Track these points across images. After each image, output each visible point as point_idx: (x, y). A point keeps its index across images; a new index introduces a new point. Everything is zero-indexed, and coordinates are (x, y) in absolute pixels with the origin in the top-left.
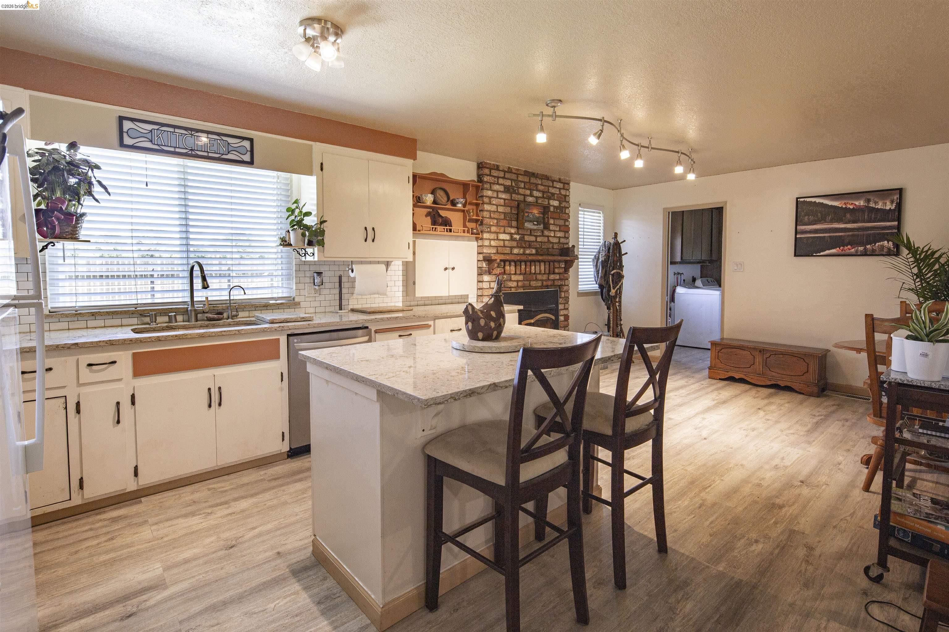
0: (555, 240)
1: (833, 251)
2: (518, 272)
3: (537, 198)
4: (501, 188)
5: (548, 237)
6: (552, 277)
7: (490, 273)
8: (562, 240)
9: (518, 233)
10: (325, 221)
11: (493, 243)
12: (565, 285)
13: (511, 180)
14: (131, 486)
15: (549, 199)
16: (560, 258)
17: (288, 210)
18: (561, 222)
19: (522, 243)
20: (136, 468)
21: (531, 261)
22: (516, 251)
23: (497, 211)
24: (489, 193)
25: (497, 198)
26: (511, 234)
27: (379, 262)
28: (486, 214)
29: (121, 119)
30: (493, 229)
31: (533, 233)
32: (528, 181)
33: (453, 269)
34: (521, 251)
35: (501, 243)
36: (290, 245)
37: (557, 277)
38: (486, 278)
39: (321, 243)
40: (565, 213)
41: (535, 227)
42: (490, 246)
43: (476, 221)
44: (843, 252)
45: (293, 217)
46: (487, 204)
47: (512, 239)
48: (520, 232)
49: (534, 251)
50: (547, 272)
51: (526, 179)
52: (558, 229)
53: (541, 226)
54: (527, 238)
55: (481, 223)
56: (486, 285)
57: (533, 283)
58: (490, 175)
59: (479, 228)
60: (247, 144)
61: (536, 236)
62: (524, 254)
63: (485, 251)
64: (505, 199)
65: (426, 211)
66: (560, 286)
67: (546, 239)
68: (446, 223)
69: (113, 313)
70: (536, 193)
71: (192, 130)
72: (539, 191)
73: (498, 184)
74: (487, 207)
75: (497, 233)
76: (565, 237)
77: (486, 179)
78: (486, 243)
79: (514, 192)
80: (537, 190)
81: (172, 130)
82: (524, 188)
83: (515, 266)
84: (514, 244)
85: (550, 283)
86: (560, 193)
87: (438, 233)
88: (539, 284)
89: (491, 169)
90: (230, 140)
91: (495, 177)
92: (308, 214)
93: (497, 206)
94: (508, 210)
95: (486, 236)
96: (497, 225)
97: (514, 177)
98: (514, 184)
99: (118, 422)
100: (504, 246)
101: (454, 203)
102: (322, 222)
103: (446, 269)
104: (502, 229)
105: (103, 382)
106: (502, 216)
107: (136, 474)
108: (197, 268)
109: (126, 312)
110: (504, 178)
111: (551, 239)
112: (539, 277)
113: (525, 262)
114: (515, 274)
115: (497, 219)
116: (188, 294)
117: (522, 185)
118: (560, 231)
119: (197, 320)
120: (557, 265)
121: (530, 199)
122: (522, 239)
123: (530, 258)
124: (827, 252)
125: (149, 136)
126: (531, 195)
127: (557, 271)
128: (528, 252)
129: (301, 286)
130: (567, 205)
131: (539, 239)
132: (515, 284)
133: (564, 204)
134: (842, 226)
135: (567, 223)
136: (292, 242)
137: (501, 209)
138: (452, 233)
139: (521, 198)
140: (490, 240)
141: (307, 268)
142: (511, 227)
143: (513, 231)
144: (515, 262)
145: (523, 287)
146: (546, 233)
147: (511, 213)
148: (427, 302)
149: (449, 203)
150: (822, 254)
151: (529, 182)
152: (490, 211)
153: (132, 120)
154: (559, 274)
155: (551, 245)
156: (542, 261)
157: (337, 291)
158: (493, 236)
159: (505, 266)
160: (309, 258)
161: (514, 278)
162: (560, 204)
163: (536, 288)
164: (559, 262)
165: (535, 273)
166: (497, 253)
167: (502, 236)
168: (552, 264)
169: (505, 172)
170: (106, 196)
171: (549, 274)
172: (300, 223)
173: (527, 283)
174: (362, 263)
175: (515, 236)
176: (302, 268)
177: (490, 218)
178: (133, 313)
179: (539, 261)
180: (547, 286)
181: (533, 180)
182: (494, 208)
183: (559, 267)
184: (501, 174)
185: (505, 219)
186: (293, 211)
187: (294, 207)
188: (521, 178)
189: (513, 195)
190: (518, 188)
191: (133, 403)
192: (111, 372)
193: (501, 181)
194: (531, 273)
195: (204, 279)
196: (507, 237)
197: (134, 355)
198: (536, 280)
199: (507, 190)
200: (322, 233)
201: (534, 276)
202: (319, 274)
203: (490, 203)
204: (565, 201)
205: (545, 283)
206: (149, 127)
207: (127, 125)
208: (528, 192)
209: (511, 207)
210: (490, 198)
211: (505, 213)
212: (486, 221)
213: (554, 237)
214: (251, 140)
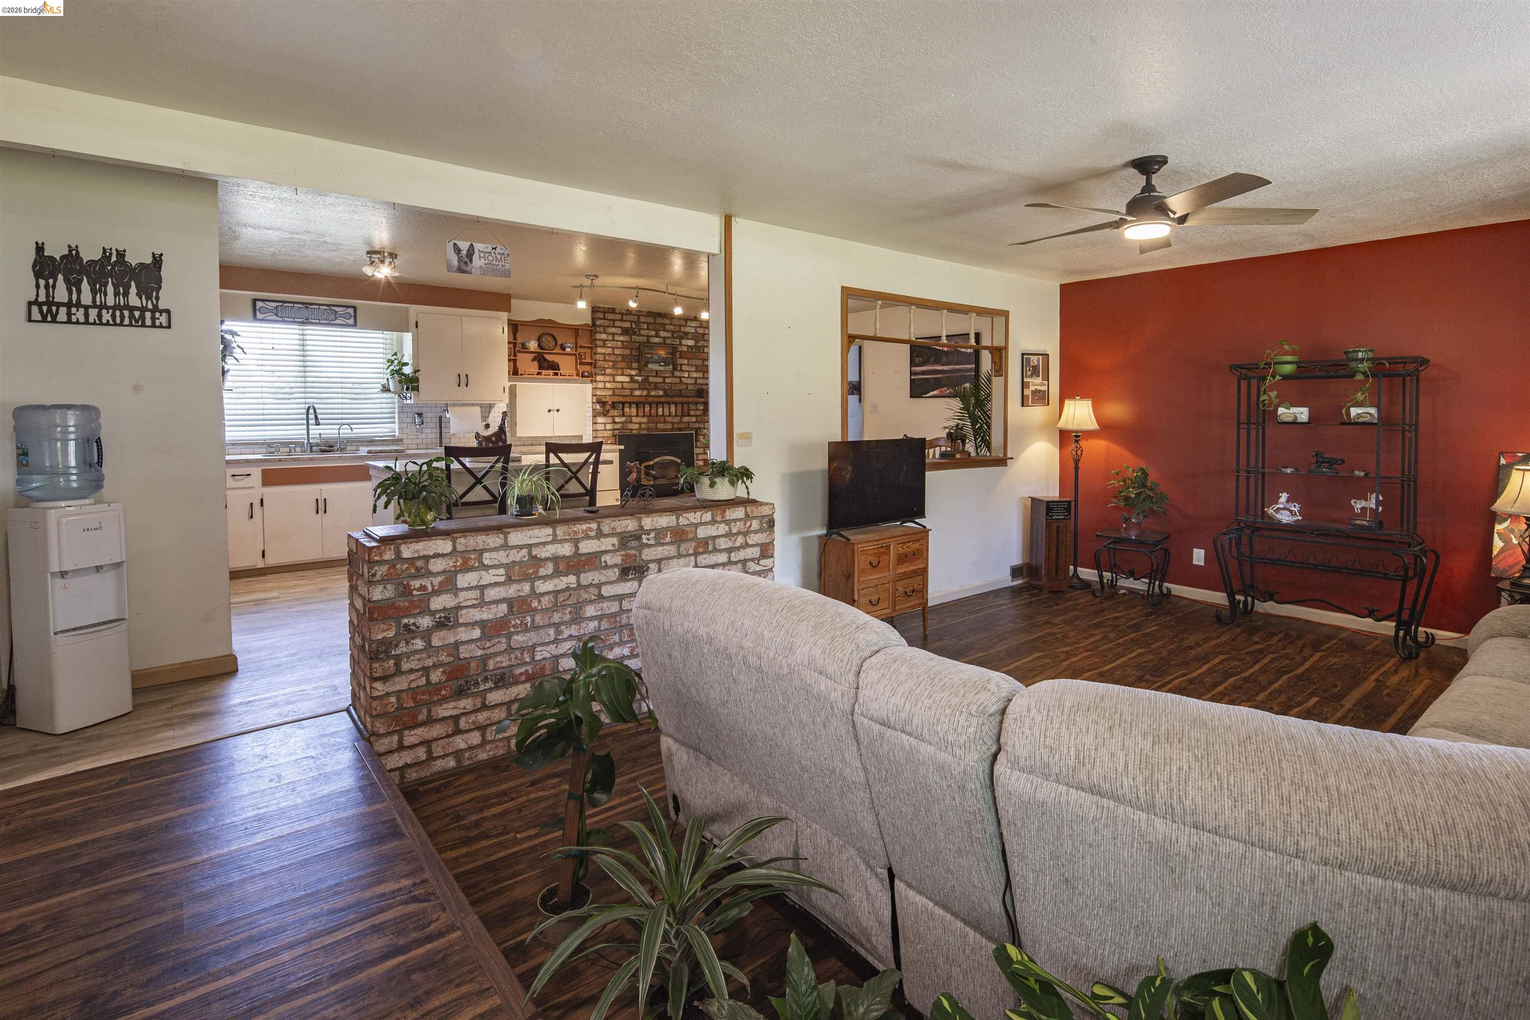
0: (689, 381)
1: (935, 392)
2: (641, 414)
3: (664, 338)
4: (619, 331)
5: (680, 378)
6: (686, 419)
7: (605, 416)
8: (699, 381)
9: (640, 375)
10: (418, 371)
11: (608, 385)
12: (704, 428)
13: (631, 322)
14: (260, 564)
15: (681, 338)
16: (697, 399)
17: (389, 361)
18: (699, 362)
19: (645, 384)
20: (263, 552)
21: (657, 404)
22: (637, 393)
23: (613, 354)
24: (604, 336)
25: (613, 340)
26: (631, 376)
27: (472, 405)
28: (598, 357)
29: (255, 301)
30: (608, 371)
31: (659, 374)
32: (652, 321)
33: (558, 410)
34: (645, 393)
35: (619, 386)
36: (389, 390)
37: (694, 419)
38: (600, 420)
39: (416, 389)
40: (703, 352)
41: (662, 368)
42: (605, 388)
43: (591, 364)
44: (941, 394)
45: (392, 367)
46: (600, 347)
47: (632, 381)
48: (643, 373)
49: (661, 393)
50: (679, 413)
51: (651, 320)
52: (694, 369)
53: (671, 367)
54: (651, 379)
55: (593, 365)
56: (599, 427)
57: (661, 426)
58: (604, 319)
59: (594, 371)
60: (351, 311)
61: (664, 378)
62: (648, 395)
63: (598, 393)
64: (622, 342)
65: (532, 356)
66: (697, 430)
67: (678, 380)
68: (554, 367)
69: (247, 444)
70: (662, 333)
71: (307, 304)
72: (668, 331)
73: (614, 326)
74: (599, 350)
75: (613, 375)
76: (704, 378)
77: (598, 323)
78: (601, 385)
79: (635, 333)
80: (665, 330)
81: (291, 305)
82: (648, 329)
83: (637, 408)
84: (636, 386)
85: (682, 426)
86: (696, 332)
87: (543, 376)
88: (669, 426)
89: (604, 313)
90: (337, 309)
91: (610, 320)
92: (406, 364)
93: (613, 348)
94: (627, 352)
95: (599, 378)
96: (613, 367)
97: (634, 318)
98: (634, 326)
99: (252, 517)
100: (623, 388)
101: (563, 348)
102: (416, 371)
103: (549, 411)
104: (620, 371)
105: (242, 488)
106: (620, 359)
107: (263, 556)
108: (311, 411)
109: (256, 444)
110: (621, 320)
111: (684, 380)
112: (669, 419)
113: (650, 404)
114: (637, 416)
115: (613, 361)
116: (305, 432)
117: (645, 326)
118: (696, 371)
119: (311, 451)
120: (692, 407)
121: (656, 340)
122: (646, 380)
123: (655, 400)
124: (932, 393)
125: (275, 311)
126: (657, 336)
127: (692, 413)
128: (653, 393)
129: (405, 426)
130: (705, 344)
131: (667, 380)
132: (637, 426)
133: (701, 343)
134: (940, 368)
135: (706, 363)
136: (392, 389)
137: (617, 352)
138: (559, 377)
139: (644, 339)
140: (605, 382)
141: (409, 410)
142: (632, 369)
143: (633, 372)
144: (637, 404)
145: (648, 429)
146: (677, 374)
147: (631, 354)
148: (534, 442)
149: (558, 347)
150: (928, 395)
151: (655, 323)
152: (604, 354)
153: (263, 300)
154: (696, 416)
155: (684, 387)
156: (673, 403)
157: (438, 431)
158: (607, 378)
159: (623, 408)
160: (409, 402)
161: (634, 420)
162: (696, 343)
163: (664, 430)
164: (696, 403)
165: (663, 415)
166: (614, 395)
167: (619, 379)
168: (686, 405)
169: (622, 314)
170: (243, 356)
171: (682, 415)
172: (399, 372)
173: (652, 425)
174: (454, 405)
175: (636, 378)
176: (405, 410)
177: (605, 360)
178: (262, 444)
179: (669, 403)
180: (680, 429)
181: (659, 320)
182: (609, 351)
183: (696, 409)
184: (619, 317)
185: (623, 361)
186: (392, 362)
187: (393, 358)
188: (642, 319)
189: (634, 337)
190: (640, 329)
191: (262, 505)
192: (246, 482)
193: (617, 324)
194: (657, 415)
195: (316, 418)
196: (627, 379)
197: (263, 471)
198: (665, 422)
199: (625, 331)
200: (416, 380)
201: (662, 419)
202: (420, 415)
203: (604, 346)
204: (704, 340)
205: (676, 426)
206: (275, 304)
207: (259, 304)
208: (653, 333)
209: (631, 349)
210: (604, 341)
211: (622, 355)
212: (599, 364)
213: (689, 377)
214: (355, 308)
